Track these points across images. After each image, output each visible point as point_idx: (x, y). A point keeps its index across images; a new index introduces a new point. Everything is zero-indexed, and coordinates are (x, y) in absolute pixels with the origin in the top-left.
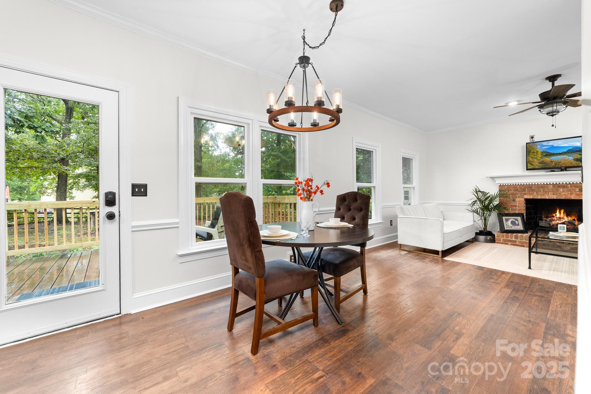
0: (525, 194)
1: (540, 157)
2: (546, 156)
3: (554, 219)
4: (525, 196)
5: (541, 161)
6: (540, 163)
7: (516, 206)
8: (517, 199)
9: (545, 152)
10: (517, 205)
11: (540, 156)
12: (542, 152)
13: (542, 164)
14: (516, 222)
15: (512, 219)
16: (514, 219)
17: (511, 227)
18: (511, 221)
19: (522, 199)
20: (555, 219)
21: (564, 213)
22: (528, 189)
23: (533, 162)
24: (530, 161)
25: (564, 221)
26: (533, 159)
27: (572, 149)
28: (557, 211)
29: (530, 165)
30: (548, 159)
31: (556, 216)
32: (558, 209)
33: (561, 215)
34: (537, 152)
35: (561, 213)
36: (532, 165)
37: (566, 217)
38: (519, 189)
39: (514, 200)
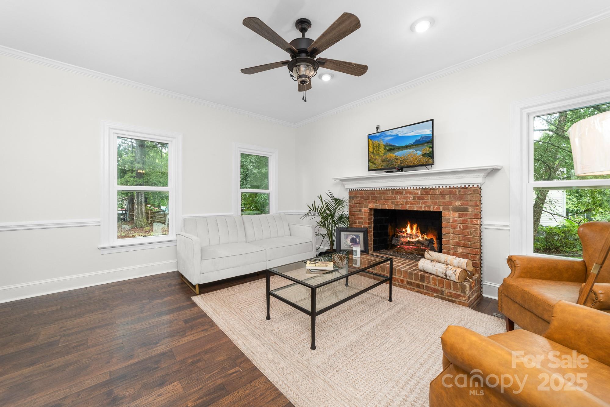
0: (369, 203)
1: (383, 152)
2: (390, 150)
3: (403, 235)
4: (369, 205)
5: (384, 157)
6: (383, 161)
7: (361, 218)
8: (363, 209)
9: (388, 145)
10: (363, 216)
11: (382, 150)
12: (386, 146)
13: (385, 163)
14: (357, 240)
15: (353, 235)
16: (355, 235)
17: (350, 246)
19: (367, 209)
20: (405, 235)
21: (417, 228)
22: (371, 196)
23: (375, 159)
24: (372, 158)
25: (417, 239)
26: (374, 155)
27: (420, 139)
28: (407, 226)
29: (372, 165)
30: (392, 155)
31: (407, 231)
32: (408, 223)
33: (413, 231)
34: (379, 145)
35: (413, 229)
36: (374, 164)
37: (420, 235)
38: (364, 196)
39: (360, 211)
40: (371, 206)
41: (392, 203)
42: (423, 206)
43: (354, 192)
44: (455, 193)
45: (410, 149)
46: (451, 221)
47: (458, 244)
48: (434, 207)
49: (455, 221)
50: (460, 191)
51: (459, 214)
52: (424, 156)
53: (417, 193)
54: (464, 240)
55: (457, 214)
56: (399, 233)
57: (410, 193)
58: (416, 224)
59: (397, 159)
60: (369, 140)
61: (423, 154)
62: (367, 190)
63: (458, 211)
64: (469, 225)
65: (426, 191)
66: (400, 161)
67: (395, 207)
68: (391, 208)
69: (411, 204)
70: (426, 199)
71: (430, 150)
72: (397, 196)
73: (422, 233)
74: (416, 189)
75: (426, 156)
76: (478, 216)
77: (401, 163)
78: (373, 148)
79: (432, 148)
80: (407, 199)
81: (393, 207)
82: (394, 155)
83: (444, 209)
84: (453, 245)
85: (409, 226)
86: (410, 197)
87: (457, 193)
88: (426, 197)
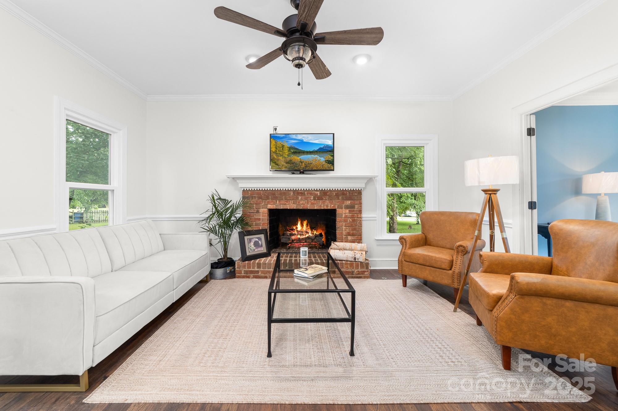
0: (269, 203)
1: (287, 154)
2: (295, 153)
3: (294, 233)
4: (269, 205)
5: (288, 159)
6: (287, 163)
7: (259, 219)
8: (261, 210)
9: (292, 148)
10: (261, 218)
11: (286, 152)
12: (290, 148)
13: (290, 165)
14: (260, 242)
15: (255, 238)
16: (257, 238)
17: (254, 250)
18: (254, 241)
19: (266, 210)
20: (296, 232)
21: (307, 225)
22: (271, 197)
23: (278, 160)
24: (274, 158)
25: (307, 235)
26: (277, 155)
27: (324, 148)
28: (298, 223)
29: (275, 165)
30: (297, 158)
31: (297, 229)
32: (299, 220)
33: (303, 228)
34: (283, 146)
35: (303, 226)
36: (277, 165)
37: (310, 231)
38: (262, 196)
39: (258, 212)
40: (270, 206)
41: (294, 203)
42: (322, 205)
43: (249, 192)
44: (346, 195)
45: (315, 154)
46: (343, 216)
47: (349, 234)
48: (331, 206)
49: (346, 217)
50: (349, 193)
51: (349, 210)
52: (326, 162)
53: (317, 194)
54: (353, 230)
55: (347, 211)
56: (289, 231)
57: (311, 194)
58: (306, 221)
59: (301, 162)
60: (272, 140)
61: (326, 161)
62: (266, 189)
63: (348, 208)
64: (356, 218)
65: (324, 194)
66: (305, 164)
67: (296, 207)
68: (293, 208)
69: (312, 204)
70: (324, 199)
71: (332, 158)
72: (298, 196)
73: (312, 229)
74: (317, 190)
75: (328, 163)
76: (360, 212)
77: (306, 167)
78: (276, 148)
79: (333, 156)
80: (308, 199)
81: (294, 207)
82: (299, 158)
83: (338, 208)
84: (345, 235)
85: (299, 223)
86: (310, 198)
87: (348, 194)
88: (324, 197)
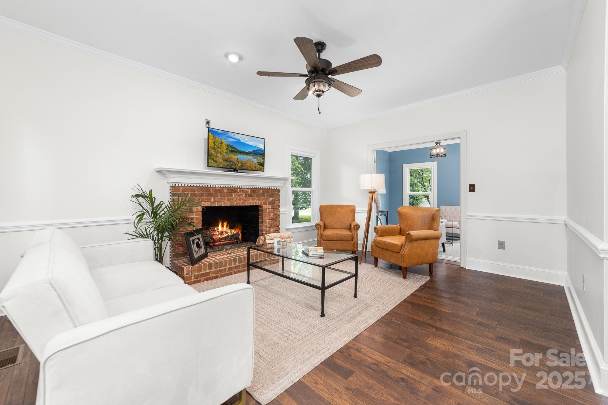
0: (203, 200)
1: (225, 151)
2: (232, 151)
3: (214, 233)
4: (203, 203)
5: (226, 157)
6: (225, 161)
7: (193, 218)
8: (195, 208)
9: (230, 146)
10: (195, 216)
11: (224, 149)
12: (228, 146)
13: (227, 163)
14: (200, 243)
16: (197, 239)
17: (198, 251)
18: (196, 242)
19: (200, 209)
20: (217, 233)
22: (206, 194)
23: (216, 156)
24: (212, 154)
25: (227, 235)
26: (215, 152)
27: (257, 150)
28: (219, 224)
29: (212, 161)
30: (234, 157)
31: (218, 229)
33: (223, 228)
34: (221, 143)
35: (224, 226)
36: (215, 161)
38: (196, 192)
39: (191, 210)
40: (205, 204)
41: (228, 200)
42: (252, 202)
44: (270, 193)
45: (250, 156)
46: (268, 211)
47: (271, 226)
48: (258, 202)
49: (269, 211)
50: (272, 191)
52: (259, 164)
53: (248, 192)
54: (274, 223)
55: (270, 207)
56: (211, 232)
57: (243, 191)
58: (226, 222)
59: (238, 162)
60: (210, 134)
61: (258, 163)
63: (271, 204)
64: (276, 213)
65: (254, 191)
66: (241, 164)
67: (230, 204)
68: (227, 205)
69: (244, 200)
70: (254, 196)
71: (263, 161)
72: (232, 193)
73: (231, 228)
74: (248, 188)
75: (260, 165)
76: (279, 206)
77: (242, 166)
78: (214, 144)
79: (264, 159)
80: (241, 196)
81: (228, 204)
82: (236, 157)
83: (264, 204)
84: (268, 228)
86: (243, 195)
87: (271, 192)
88: (254, 195)
